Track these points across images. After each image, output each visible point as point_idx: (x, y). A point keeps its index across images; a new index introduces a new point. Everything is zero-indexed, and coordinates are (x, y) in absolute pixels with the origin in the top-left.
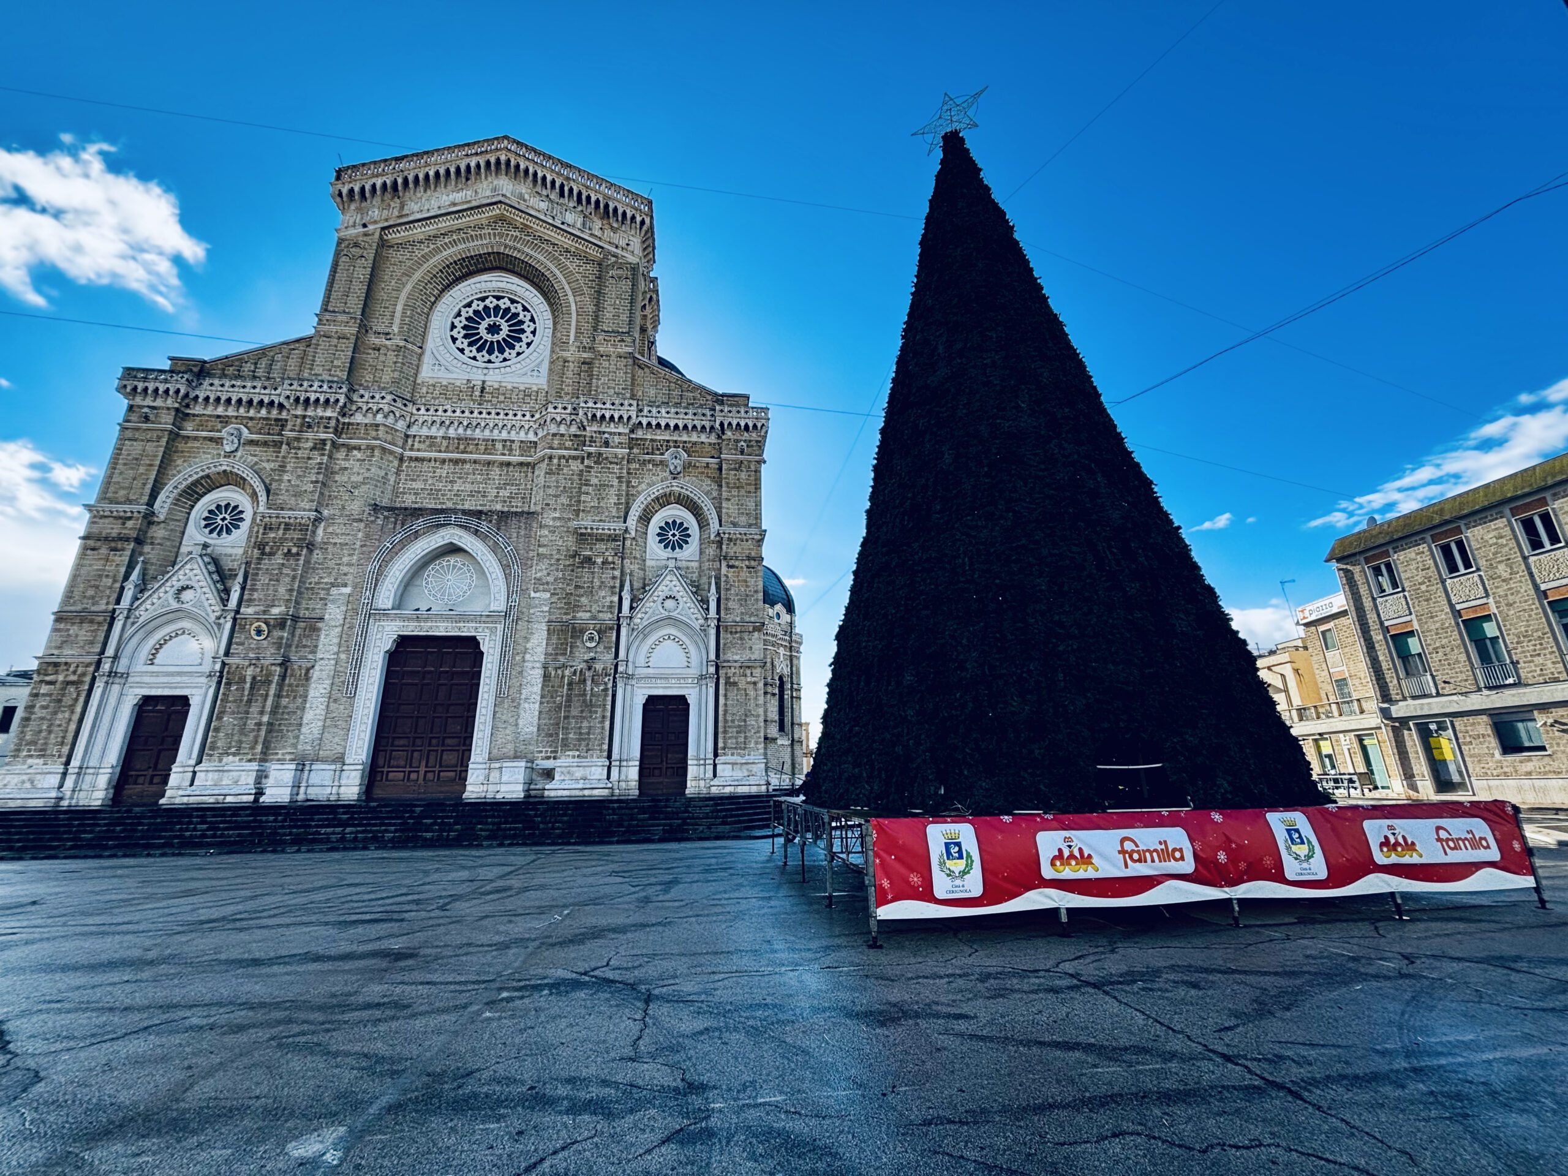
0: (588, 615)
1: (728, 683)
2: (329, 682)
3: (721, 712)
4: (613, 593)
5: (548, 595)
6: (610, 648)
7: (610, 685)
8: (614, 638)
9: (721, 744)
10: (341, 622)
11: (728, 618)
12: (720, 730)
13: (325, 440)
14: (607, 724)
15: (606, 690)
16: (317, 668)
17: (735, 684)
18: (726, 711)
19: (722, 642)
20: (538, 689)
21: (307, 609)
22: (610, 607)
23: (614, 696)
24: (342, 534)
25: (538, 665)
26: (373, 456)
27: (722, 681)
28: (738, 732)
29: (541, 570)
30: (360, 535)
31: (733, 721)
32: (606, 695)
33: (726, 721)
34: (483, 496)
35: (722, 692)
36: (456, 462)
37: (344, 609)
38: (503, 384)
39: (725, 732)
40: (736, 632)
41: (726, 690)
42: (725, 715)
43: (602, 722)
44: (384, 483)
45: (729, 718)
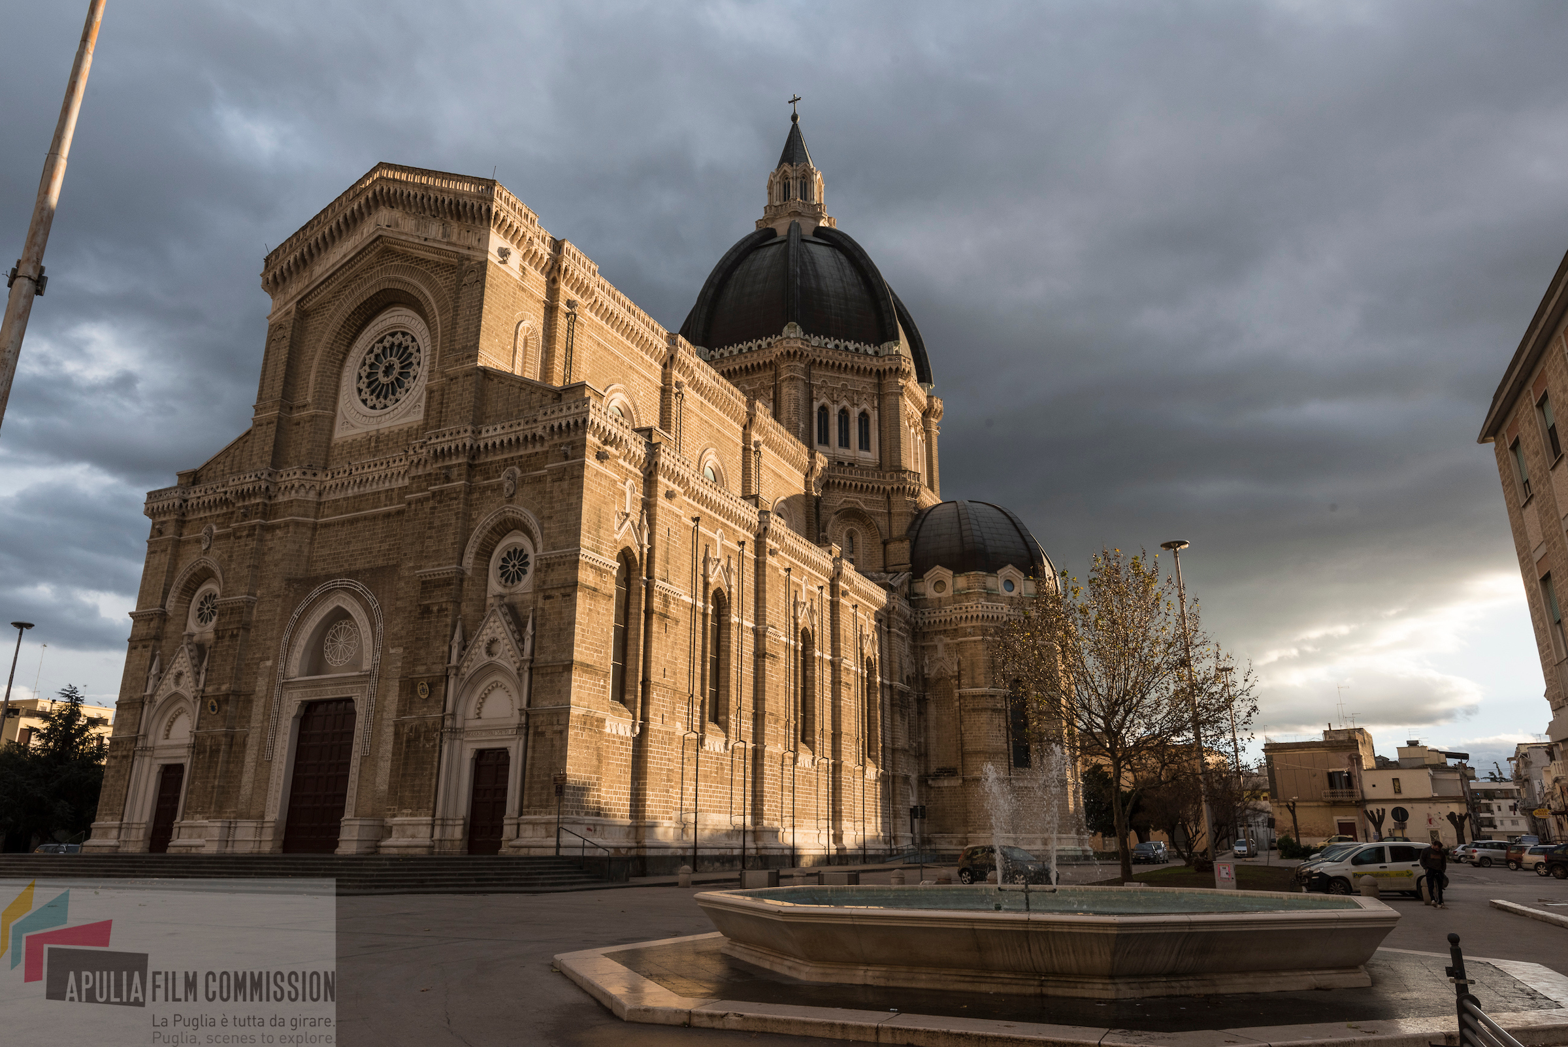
0: (424, 668)
1: (536, 734)
2: (256, 748)
3: (528, 767)
4: (445, 642)
5: (401, 650)
6: (440, 701)
7: (438, 741)
8: (443, 692)
9: (525, 803)
10: (265, 692)
11: (541, 658)
12: (526, 786)
13: (255, 526)
14: (434, 780)
15: (434, 746)
16: (251, 736)
17: (543, 734)
18: (532, 765)
19: (533, 686)
20: (390, 747)
21: (246, 683)
22: (442, 657)
23: (440, 751)
24: (269, 611)
25: (391, 723)
26: (288, 532)
27: (531, 731)
28: (542, 788)
29: (397, 624)
30: (279, 609)
31: (539, 776)
32: (434, 751)
33: (532, 776)
34: (370, 553)
35: (530, 744)
36: (352, 521)
37: (267, 680)
38: (392, 429)
39: (531, 788)
40: (547, 674)
41: (534, 741)
42: (531, 769)
43: (430, 780)
44: (299, 556)
45: (536, 773)
